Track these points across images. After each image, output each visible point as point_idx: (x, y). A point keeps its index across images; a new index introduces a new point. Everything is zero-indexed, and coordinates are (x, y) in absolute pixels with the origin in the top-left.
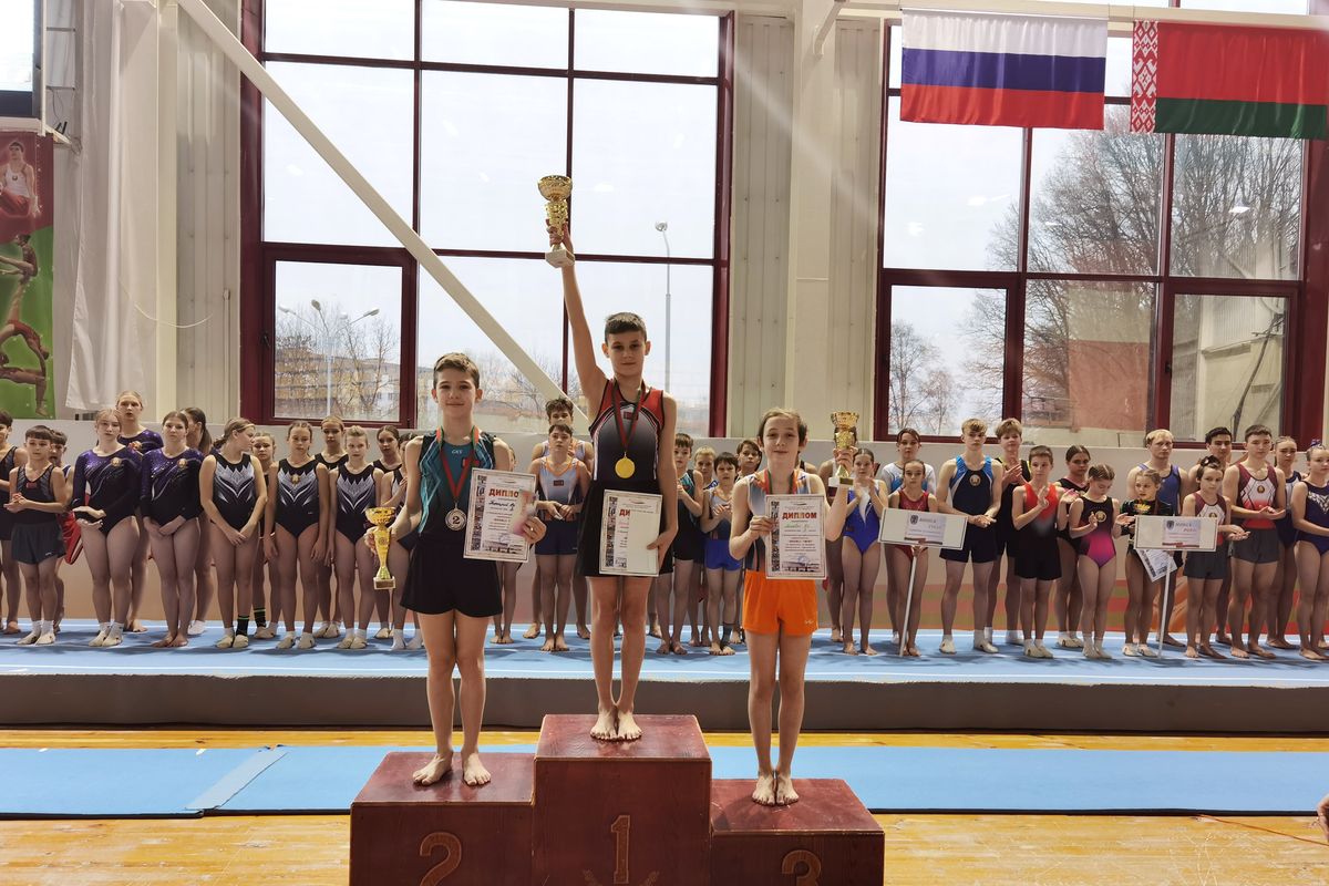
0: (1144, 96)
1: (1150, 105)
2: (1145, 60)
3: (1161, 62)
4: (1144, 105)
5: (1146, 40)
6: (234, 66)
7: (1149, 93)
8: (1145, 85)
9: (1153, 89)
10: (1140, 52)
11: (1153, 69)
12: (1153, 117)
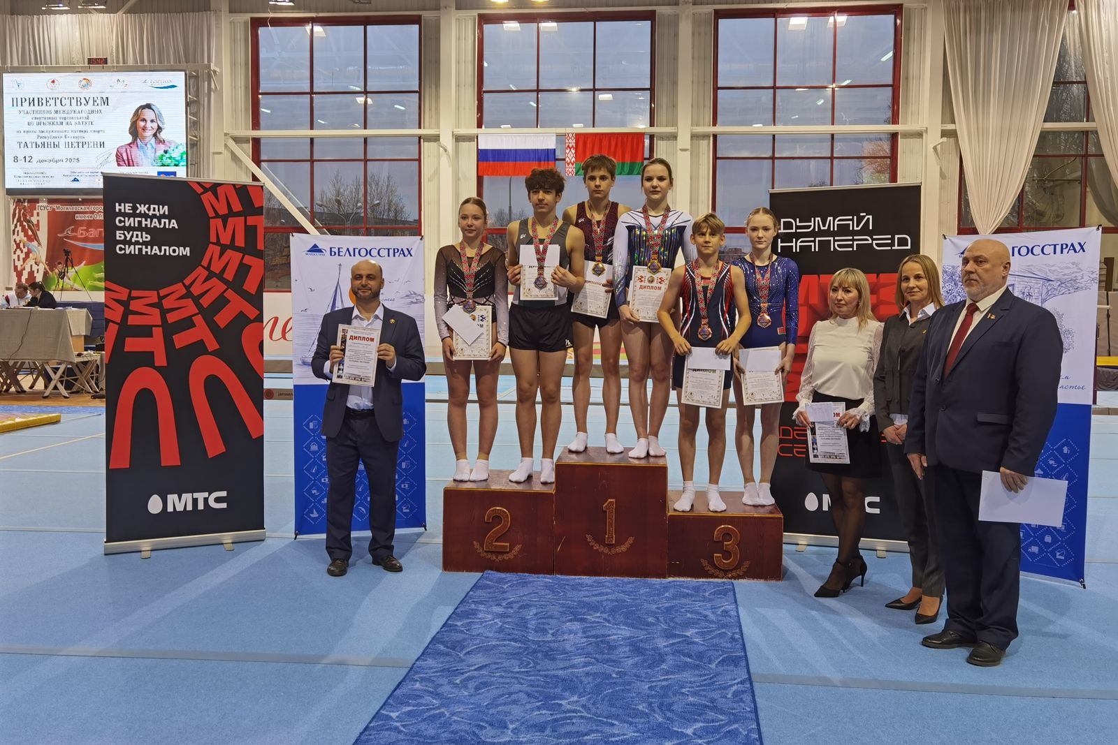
0: (571, 162)
1: (573, 164)
2: (570, 149)
3: (576, 149)
4: (571, 165)
5: (570, 141)
6: (250, 170)
7: (572, 161)
8: (571, 158)
9: (574, 159)
10: (568, 146)
11: (574, 152)
12: (574, 170)
